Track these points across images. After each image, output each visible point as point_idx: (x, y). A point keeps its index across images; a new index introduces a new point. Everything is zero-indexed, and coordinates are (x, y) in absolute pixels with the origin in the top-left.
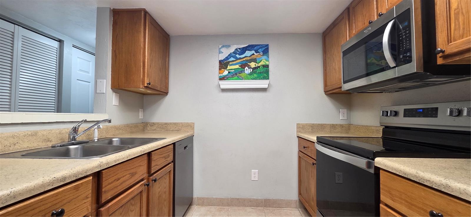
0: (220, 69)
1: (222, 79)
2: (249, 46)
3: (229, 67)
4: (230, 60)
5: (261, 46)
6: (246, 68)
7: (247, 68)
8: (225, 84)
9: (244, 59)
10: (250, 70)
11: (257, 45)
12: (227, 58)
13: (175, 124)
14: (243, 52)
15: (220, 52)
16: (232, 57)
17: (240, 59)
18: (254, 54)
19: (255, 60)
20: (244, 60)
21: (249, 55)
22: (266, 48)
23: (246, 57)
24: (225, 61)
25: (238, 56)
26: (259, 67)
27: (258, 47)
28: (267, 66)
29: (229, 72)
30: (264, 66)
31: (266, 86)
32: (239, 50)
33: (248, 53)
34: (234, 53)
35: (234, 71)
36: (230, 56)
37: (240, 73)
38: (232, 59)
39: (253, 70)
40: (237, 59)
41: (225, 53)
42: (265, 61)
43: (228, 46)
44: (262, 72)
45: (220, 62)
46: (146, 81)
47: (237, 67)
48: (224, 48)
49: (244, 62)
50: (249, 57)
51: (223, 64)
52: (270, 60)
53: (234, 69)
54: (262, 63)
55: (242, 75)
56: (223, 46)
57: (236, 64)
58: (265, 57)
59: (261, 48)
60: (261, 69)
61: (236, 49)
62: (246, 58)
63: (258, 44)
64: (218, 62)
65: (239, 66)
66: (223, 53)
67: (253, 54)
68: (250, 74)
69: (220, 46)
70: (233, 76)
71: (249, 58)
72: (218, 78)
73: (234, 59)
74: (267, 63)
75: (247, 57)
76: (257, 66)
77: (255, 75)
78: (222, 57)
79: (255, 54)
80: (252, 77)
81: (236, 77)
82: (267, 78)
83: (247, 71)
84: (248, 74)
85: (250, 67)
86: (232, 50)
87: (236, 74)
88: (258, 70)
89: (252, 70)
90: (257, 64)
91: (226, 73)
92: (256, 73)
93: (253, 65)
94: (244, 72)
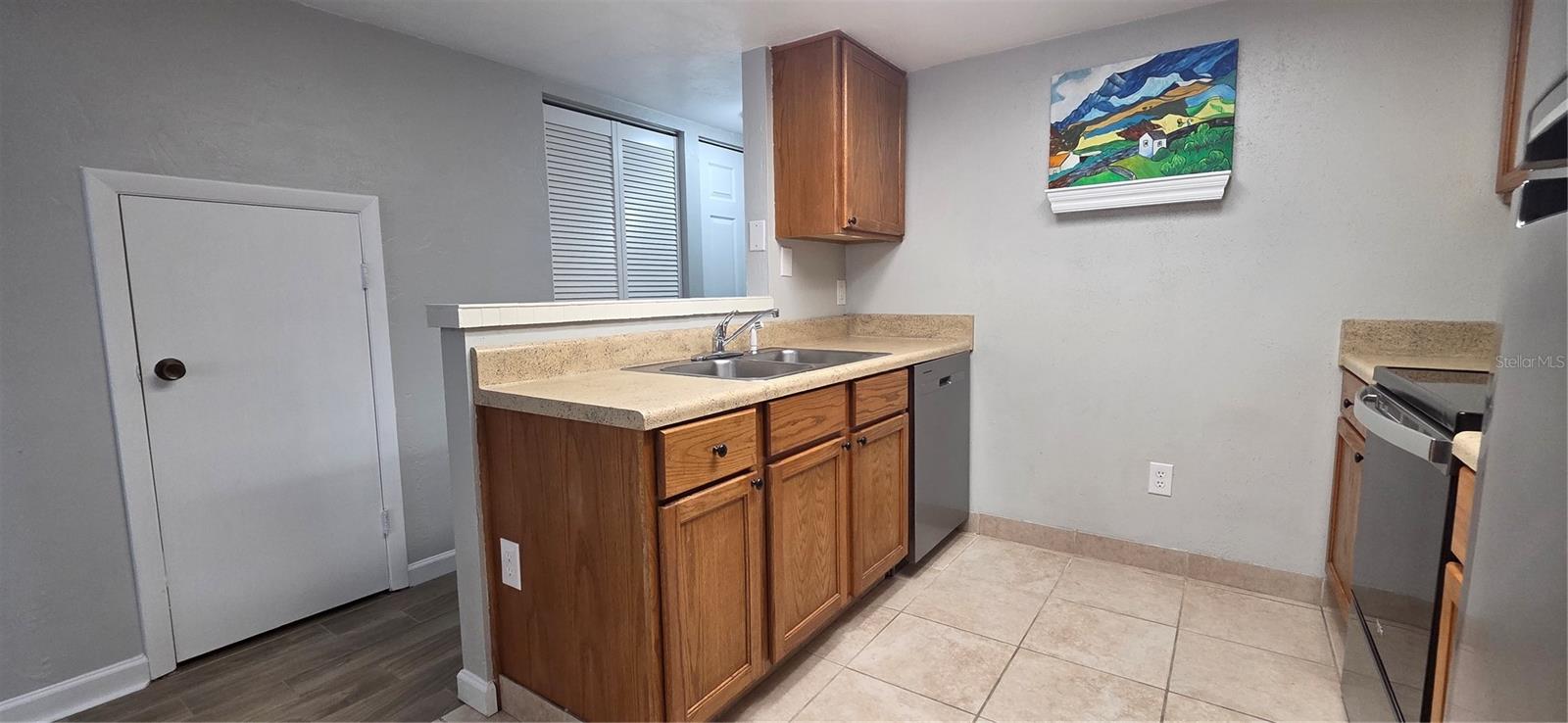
0: (1053, 153)
1: (1057, 183)
2: (1159, 60)
3: (1083, 143)
4: (1088, 118)
5: (1204, 52)
6: (1141, 140)
7: (1146, 137)
8: (1069, 199)
9: (1139, 108)
10: (1160, 143)
11: (1191, 49)
12: (1078, 113)
13: (922, 318)
14: (1134, 85)
15: (1055, 98)
16: (1096, 106)
17: (1124, 108)
18: (1178, 86)
19: (1178, 107)
20: (1137, 113)
21: (1159, 90)
22: (1225, 54)
23: (1145, 99)
24: (1070, 124)
25: (1115, 101)
26: (1194, 128)
27: (1196, 56)
28: (1229, 121)
29: (1082, 159)
30: (1212, 123)
31: (1218, 194)
32: (1119, 79)
33: (1154, 86)
34: (1105, 92)
35: (1100, 152)
36: (1088, 104)
37: (1120, 158)
38: (1096, 113)
39: (1168, 143)
40: (1113, 111)
41: (1073, 96)
42: (1218, 103)
43: (1081, 74)
44: (1206, 146)
45: (1055, 129)
46: (847, 215)
47: (1112, 137)
48: (1068, 81)
49: (1138, 120)
50: (1157, 97)
51: (1064, 136)
52: (1243, 95)
53: (1101, 147)
54: (1208, 112)
55: (1130, 163)
56: (1065, 77)
57: (1106, 130)
58: (1221, 89)
59: (1207, 58)
60: (1204, 136)
61: (1111, 80)
62: (1144, 105)
63: (1193, 46)
64: (1049, 126)
65: (1119, 134)
66: (1062, 98)
67: (1175, 86)
68: (1160, 157)
69: (1055, 79)
70: (1094, 171)
71: (1154, 103)
72: (1046, 183)
73: (1103, 114)
74: (1229, 109)
75: (1151, 98)
76: (1186, 125)
77: (1177, 159)
78: (1060, 113)
79: (1182, 83)
80: (1165, 165)
81: (1107, 173)
82: (1226, 163)
83: (1148, 145)
84: (1152, 159)
85: (1156, 133)
86: (1096, 83)
87: (1107, 162)
88: (1191, 140)
89: (1164, 141)
90: (1184, 119)
91: (1072, 161)
92: (1179, 151)
93: (1170, 123)
94: (1137, 153)
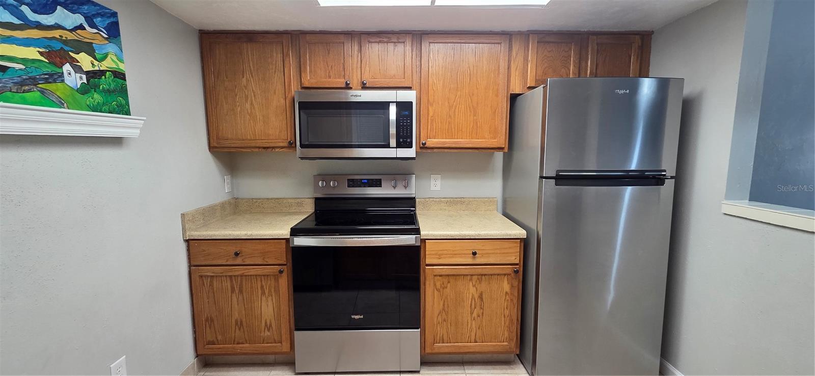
5: (104, 12)
6: (64, 68)
7: (67, 68)
9: (56, 33)
10: (81, 78)
14: (45, 7)
17: (39, 26)
18: (85, 29)
19: (88, 49)
20: (54, 38)
22: (112, 19)
23: (57, 27)
26: (103, 73)
28: (122, 76)
30: (113, 73)
35: (23, 67)
37: (47, 81)
39: (88, 80)
40: (28, 25)
42: (115, 58)
44: (114, 91)
47: (32, 53)
49: (56, 45)
50: (71, 31)
53: (24, 61)
54: (109, 64)
55: (58, 89)
57: (27, 43)
58: (111, 48)
59: (103, 16)
60: (106, 82)
62: (59, 32)
65: (41, 53)
67: (81, 27)
68: (84, 90)
70: (20, 87)
71: (70, 36)
73: (16, 21)
74: (122, 67)
75: (64, 28)
76: (97, 68)
77: (97, 97)
80: (88, 100)
81: (35, 95)
82: (124, 110)
83: (72, 77)
84: (78, 90)
85: (78, 69)
87: (33, 81)
88: (103, 83)
89: (84, 77)
90: (96, 63)
92: (97, 90)
93: (85, 61)
94: (63, 81)
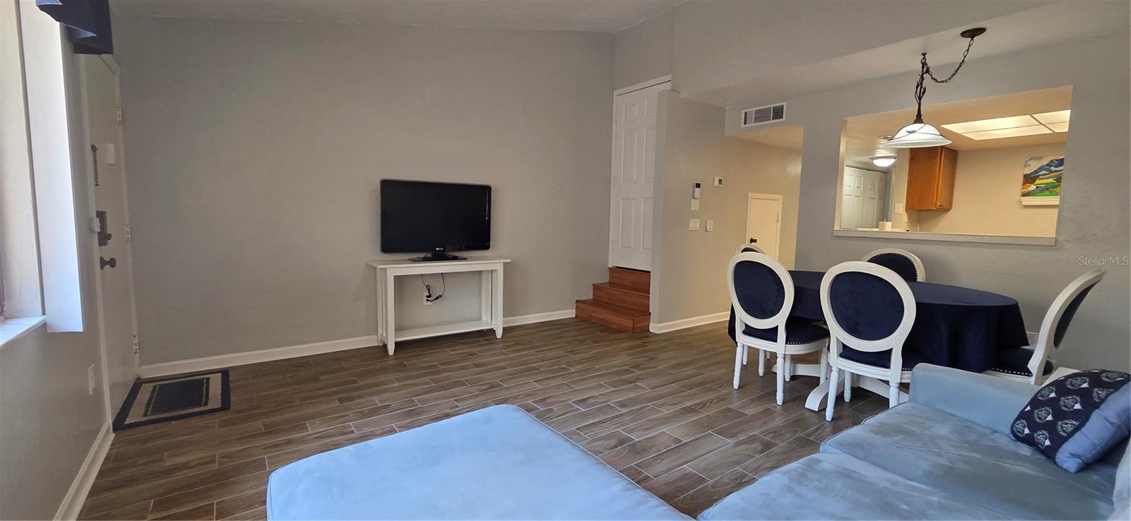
0: (1024, 184)
1: (1024, 195)
3: (1037, 182)
4: (1040, 173)
8: (1030, 201)
12: (1036, 172)
15: (1026, 166)
16: (1045, 170)
17: (1056, 171)
24: (1032, 175)
25: (1053, 169)
29: (1037, 187)
32: (1055, 161)
34: (1048, 165)
36: (1041, 169)
37: (1053, 188)
38: (1044, 172)
40: (1052, 172)
41: (1033, 166)
43: (1040, 158)
45: (1025, 176)
46: (939, 204)
47: (1051, 180)
51: (1029, 179)
53: (1046, 184)
55: (1057, 190)
56: (1032, 159)
57: (1048, 178)
61: (1051, 161)
64: (1022, 176)
65: (1054, 180)
66: (1030, 166)
69: (1027, 159)
70: (1042, 191)
72: (1020, 194)
73: (1047, 172)
78: (1028, 171)
81: (1048, 192)
86: (1045, 162)
87: (1048, 189)
91: (1033, 187)
